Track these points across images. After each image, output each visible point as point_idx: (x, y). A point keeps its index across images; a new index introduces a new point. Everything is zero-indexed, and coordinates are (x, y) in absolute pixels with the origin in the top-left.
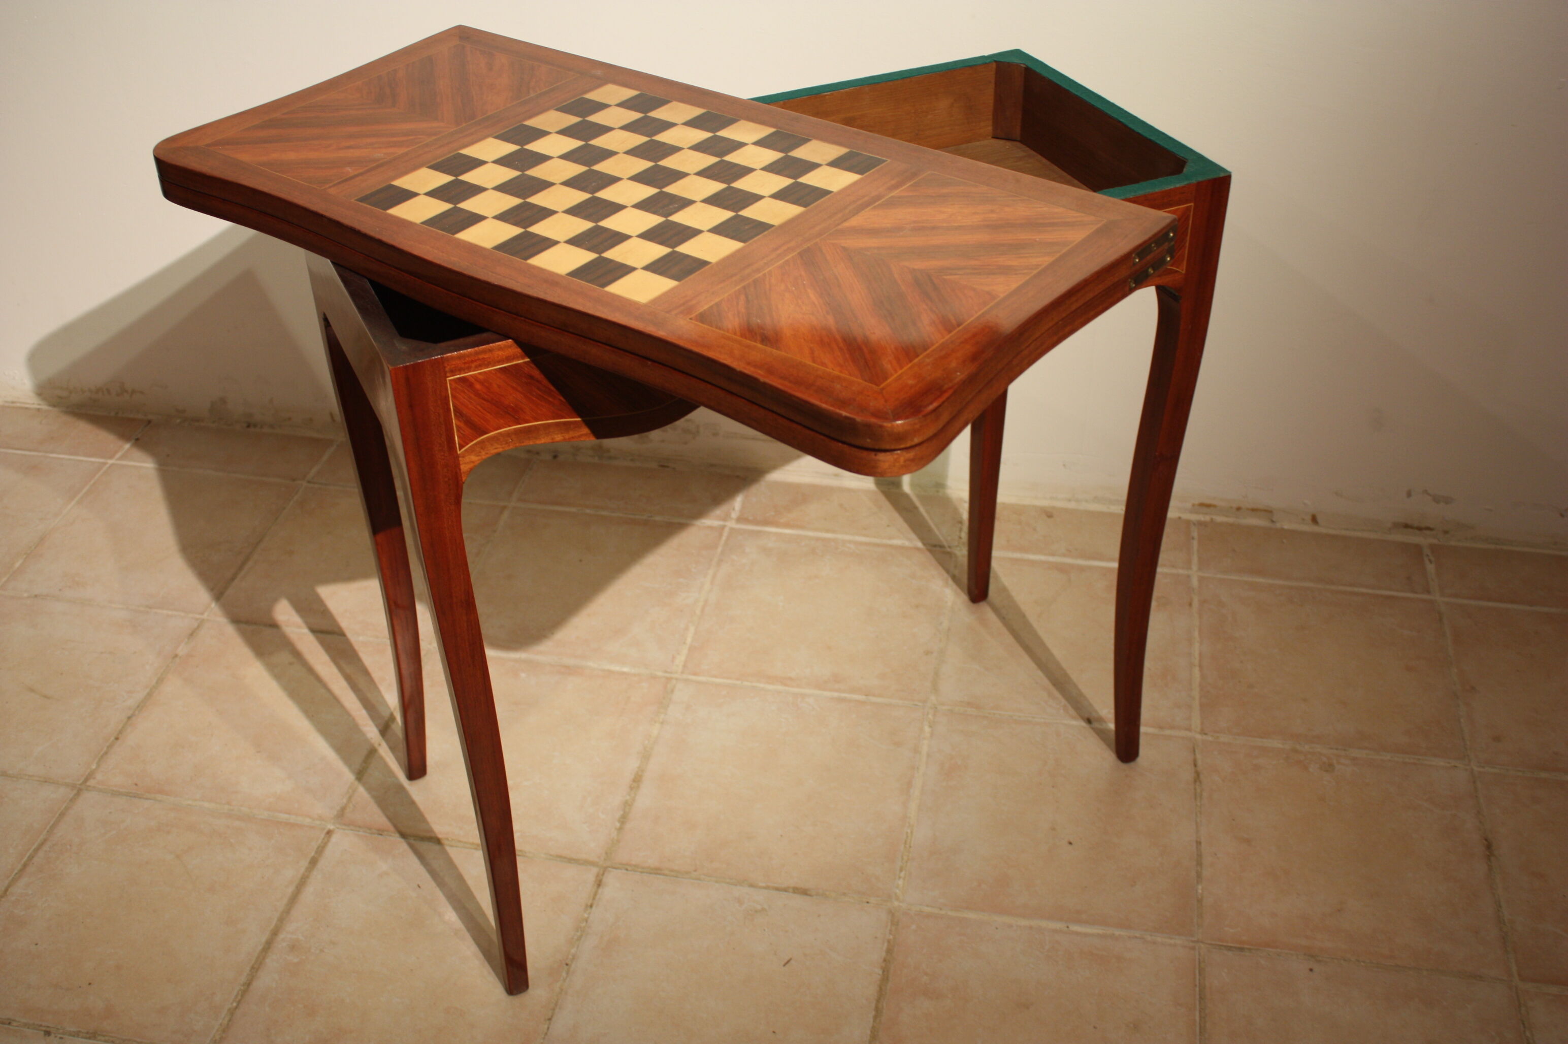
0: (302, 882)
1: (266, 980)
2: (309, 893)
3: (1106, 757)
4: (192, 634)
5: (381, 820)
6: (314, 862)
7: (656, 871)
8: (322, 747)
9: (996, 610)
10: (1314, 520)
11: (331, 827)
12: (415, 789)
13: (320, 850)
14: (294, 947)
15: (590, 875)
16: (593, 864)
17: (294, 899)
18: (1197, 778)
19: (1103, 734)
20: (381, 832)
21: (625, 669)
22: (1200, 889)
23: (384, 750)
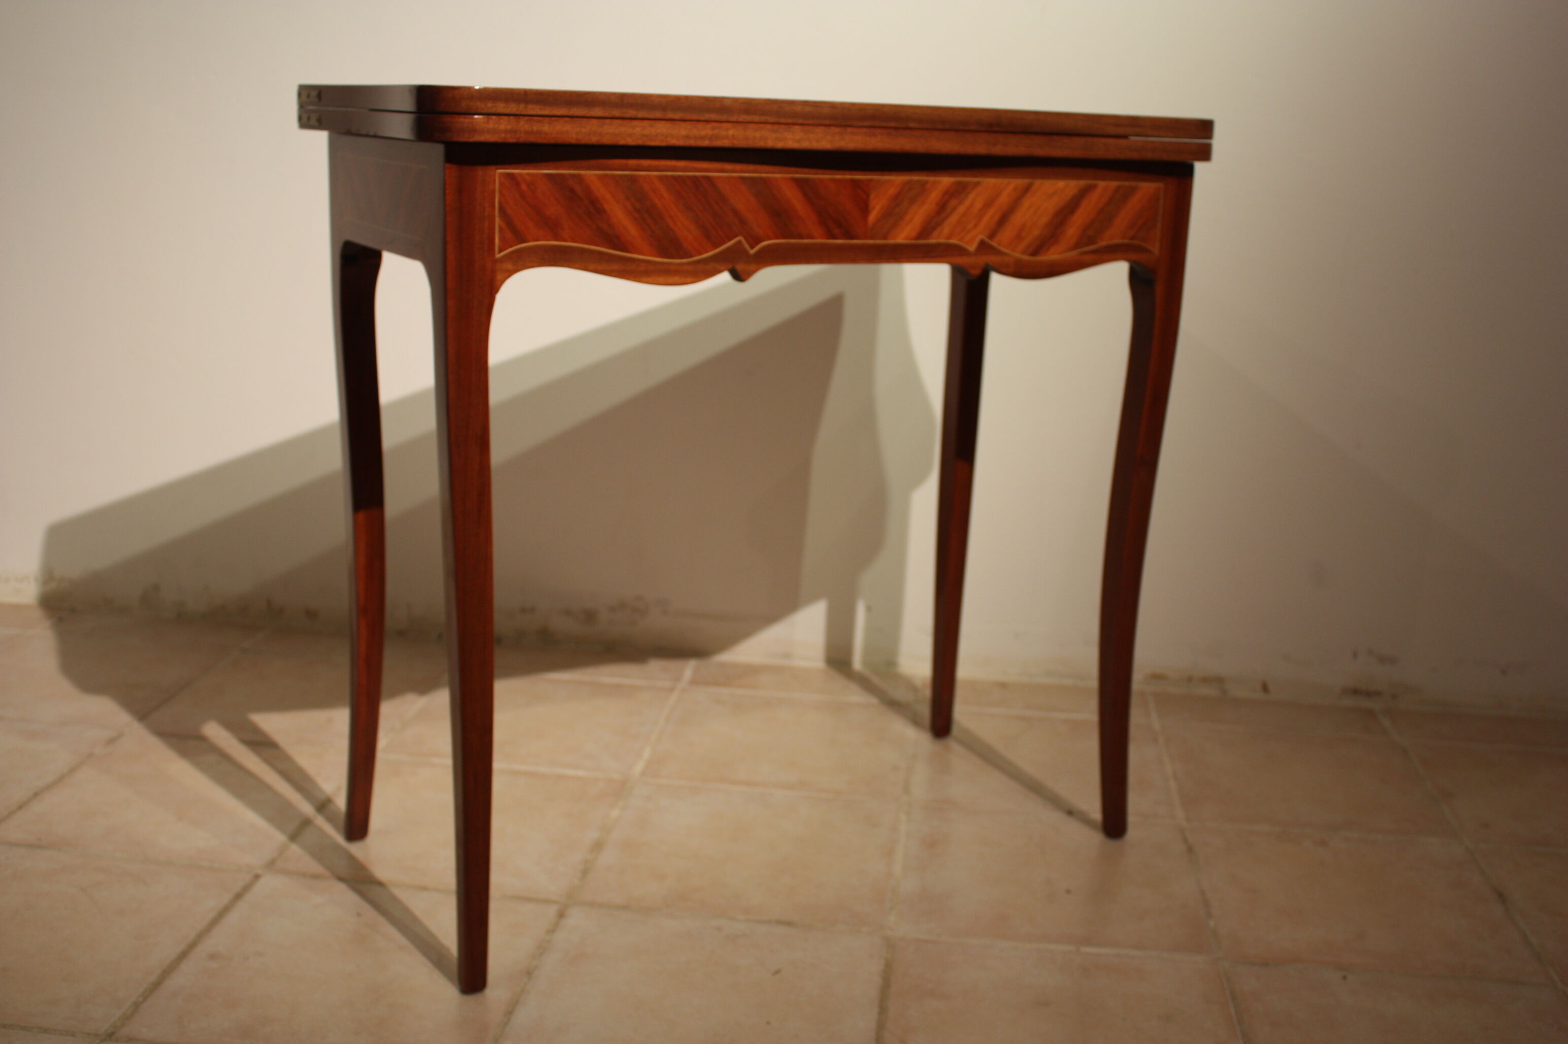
0: (225, 910)
1: (178, 980)
2: (233, 918)
4: (111, 741)
5: (315, 867)
6: (238, 896)
7: (625, 907)
8: (251, 817)
9: (962, 742)
10: (1265, 688)
11: (259, 871)
12: (356, 849)
13: (247, 888)
14: (213, 957)
15: (552, 910)
16: (555, 902)
17: (215, 922)
18: (1190, 849)
19: (1086, 820)
20: (315, 877)
21: (580, 773)
22: (1212, 923)
23: (320, 821)
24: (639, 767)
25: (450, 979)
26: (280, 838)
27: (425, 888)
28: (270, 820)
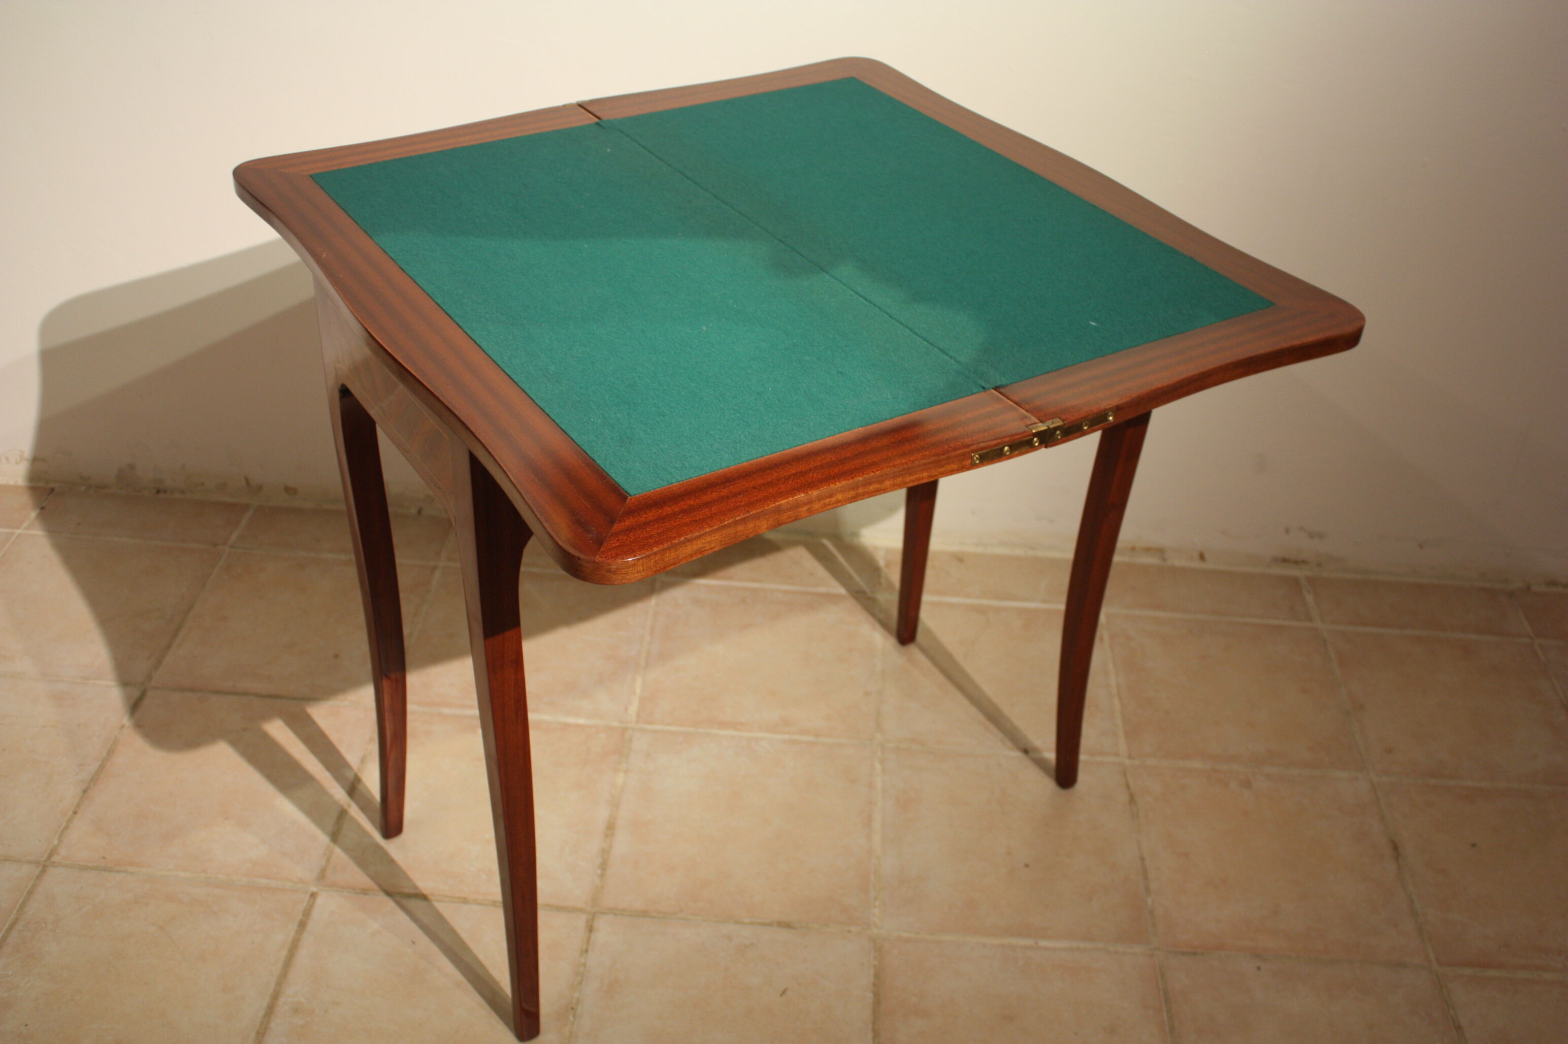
2: (303, 957)
3: (1048, 785)
4: (136, 704)
5: (363, 880)
6: (302, 925)
7: (644, 914)
9: (924, 650)
10: (1202, 557)
11: (314, 889)
12: (392, 847)
13: (307, 912)
14: (296, 1010)
15: (581, 921)
16: (581, 910)
17: (288, 962)
18: (1132, 799)
19: (1040, 763)
20: (365, 892)
21: (581, 721)
22: (1149, 901)
23: (354, 811)
24: (633, 709)
25: (507, 1024)
26: (323, 839)
27: (465, 901)
28: (308, 813)
